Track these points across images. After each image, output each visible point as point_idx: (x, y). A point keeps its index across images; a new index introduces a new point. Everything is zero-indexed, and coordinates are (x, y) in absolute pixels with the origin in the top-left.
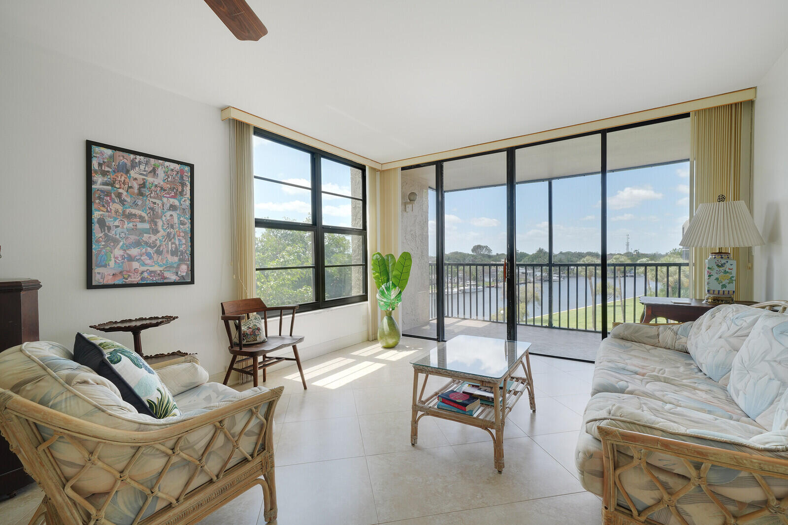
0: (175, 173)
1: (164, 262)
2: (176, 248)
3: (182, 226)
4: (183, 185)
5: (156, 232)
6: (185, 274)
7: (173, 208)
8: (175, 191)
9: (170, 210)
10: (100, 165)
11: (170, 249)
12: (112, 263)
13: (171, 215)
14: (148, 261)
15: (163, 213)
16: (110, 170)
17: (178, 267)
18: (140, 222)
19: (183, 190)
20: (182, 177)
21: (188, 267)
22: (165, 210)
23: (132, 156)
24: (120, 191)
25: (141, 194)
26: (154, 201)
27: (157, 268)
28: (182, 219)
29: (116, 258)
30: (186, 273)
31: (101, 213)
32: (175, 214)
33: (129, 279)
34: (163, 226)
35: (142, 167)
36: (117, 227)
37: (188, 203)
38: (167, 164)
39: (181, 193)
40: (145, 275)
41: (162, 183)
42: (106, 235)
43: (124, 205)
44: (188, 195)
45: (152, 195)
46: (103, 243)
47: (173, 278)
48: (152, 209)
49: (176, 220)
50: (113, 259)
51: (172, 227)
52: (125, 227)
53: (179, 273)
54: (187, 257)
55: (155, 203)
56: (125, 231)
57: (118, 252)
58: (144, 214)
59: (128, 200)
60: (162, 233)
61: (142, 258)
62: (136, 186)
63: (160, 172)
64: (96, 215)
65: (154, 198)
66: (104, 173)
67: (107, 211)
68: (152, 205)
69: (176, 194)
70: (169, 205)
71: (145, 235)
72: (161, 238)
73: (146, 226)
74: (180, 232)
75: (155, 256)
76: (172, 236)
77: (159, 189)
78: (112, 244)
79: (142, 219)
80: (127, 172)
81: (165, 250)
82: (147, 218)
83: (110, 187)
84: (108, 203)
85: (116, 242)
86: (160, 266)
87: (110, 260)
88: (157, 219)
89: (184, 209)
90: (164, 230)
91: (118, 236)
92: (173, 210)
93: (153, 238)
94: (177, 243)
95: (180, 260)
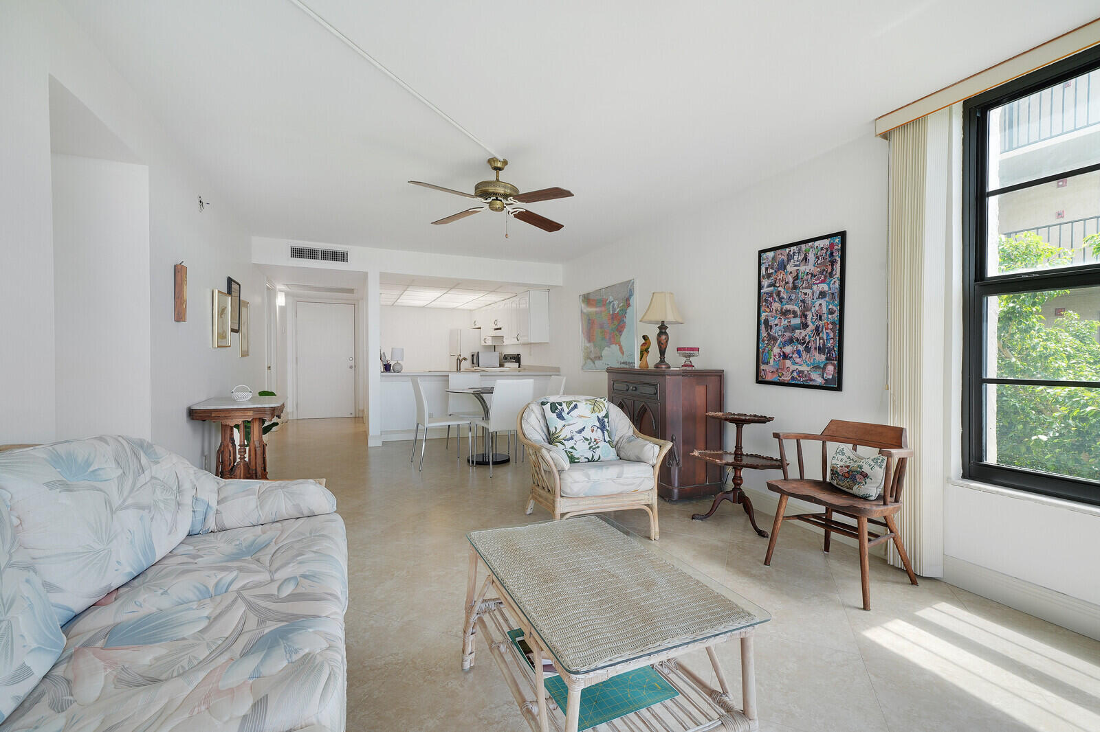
0: (824, 251)
1: (812, 361)
2: (824, 344)
3: (830, 316)
4: (833, 263)
5: (805, 326)
6: (831, 377)
7: (822, 295)
8: (824, 273)
9: (819, 298)
10: (767, 269)
11: (818, 345)
12: (772, 361)
13: (820, 304)
14: (798, 360)
15: (813, 303)
16: (773, 271)
17: (824, 368)
18: (793, 317)
19: (833, 269)
20: (832, 254)
21: (835, 369)
22: (815, 300)
23: (787, 250)
24: (780, 289)
25: (795, 287)
26: (805, 291)
27: (804, 368)
28: (831, 307)
29: (775, 356)
30: (833, 375)
31: (767, 313)
32: (823, 302)
33: (782, 378)
34: (812, 319)
35: (796, 258)
36: (776, 325)
37: (837, 284)
38: (817, 243)
39: (831, 275)
40: (795, 374)
41: (813, 268)
42: (769, 334)
43: (782, 302)
44: (838, 275)
45: (804, 286)
46: (766, 342)
47: (819, 381)
48: (803, 301)
49: (824, 310)
50: (773, 357)
51: (821, 319)
52: (782, 324)
53: (825, 375)
54: (834, 356)
55: (805, 294)
56: (782, 328)
57: (776, 350)
58: (796, 309)
59: (785, 296)
60: (811, 327)
61: (794, 356)
62: (791, 280)
63: (811, 257)
64: (763, 316)
65: (806, 288)
66: (769, 276)
67: (770, 312)
68: (803, 297)
69: (825, 277)
70: (818, 292)
71: (797, 331)
72: (810, 333)
73: (797, 321)
74: (828, 324)
75: (804, 354)
76: (820, 329)
77: (810, 276)
78: (772, 342)
79: (795, 316)
80: (785, 268)
81: (813, 347)
82: (799, 312)
83: (772, 288)
84: (771, 303)
85: (775, 339)
86: (808, 365)
87: (771, 358)
88: (807, 311)
89: (833, 294)
90: (813, 323)
91: (776, 335)
92: (822, 298)
93: (804, 333)
94: (825, 338)
95: (827, 359)
